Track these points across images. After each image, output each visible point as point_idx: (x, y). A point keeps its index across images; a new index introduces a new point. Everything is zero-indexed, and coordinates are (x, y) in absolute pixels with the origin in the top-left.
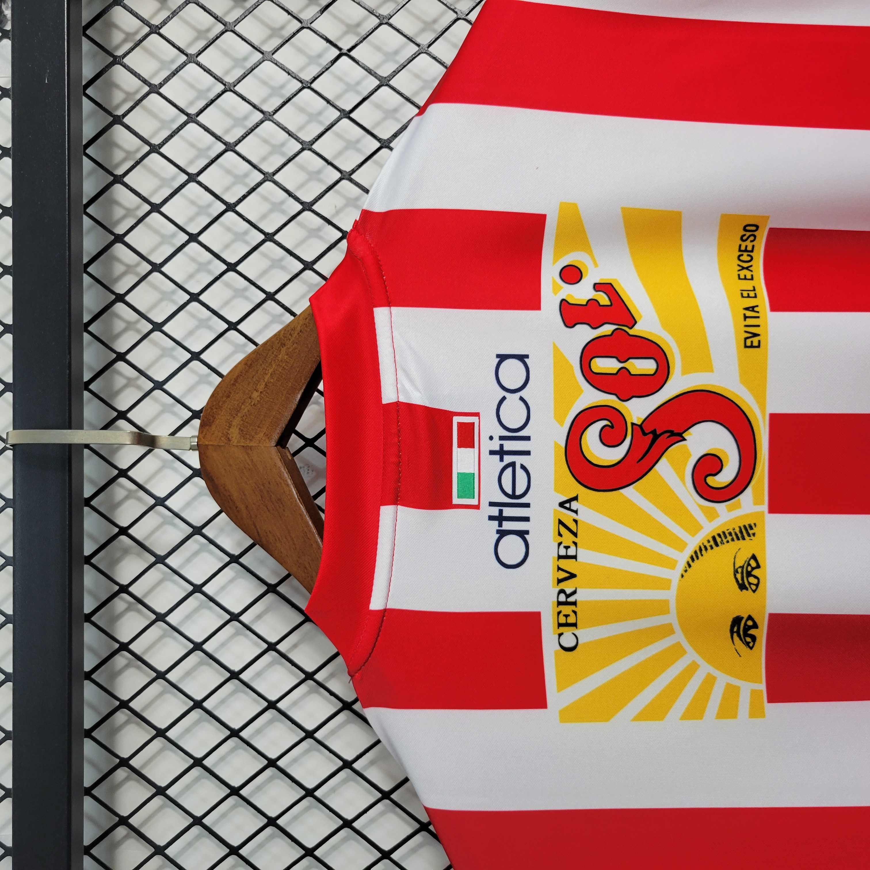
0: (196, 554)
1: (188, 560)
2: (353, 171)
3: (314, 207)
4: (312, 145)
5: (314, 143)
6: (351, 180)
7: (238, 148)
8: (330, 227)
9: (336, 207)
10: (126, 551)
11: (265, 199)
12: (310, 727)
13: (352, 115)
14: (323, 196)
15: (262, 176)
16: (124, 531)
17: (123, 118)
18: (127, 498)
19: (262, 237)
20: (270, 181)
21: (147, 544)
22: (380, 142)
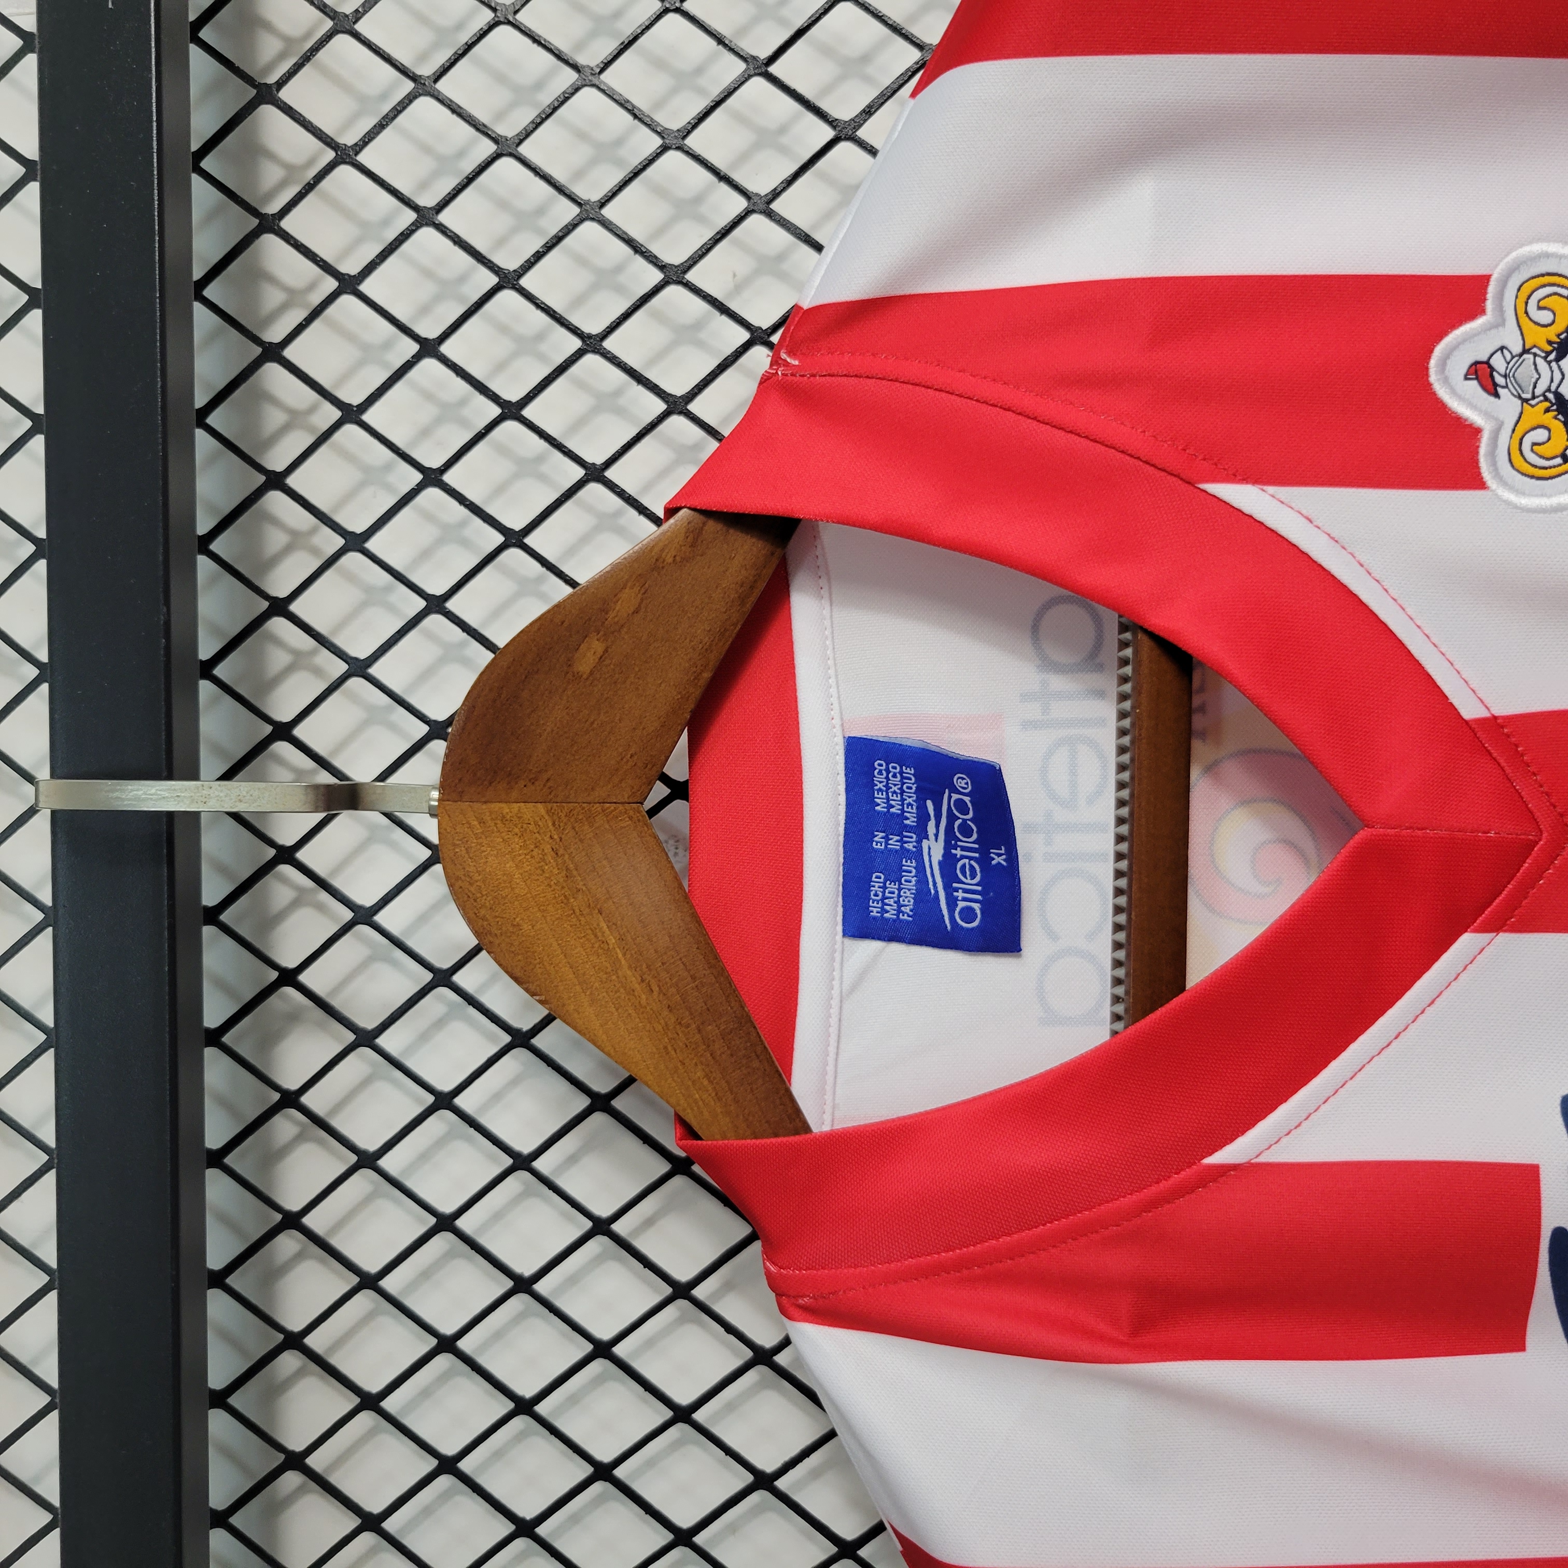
0: (440, 1023)
1: (424, 1037)
2: (776, 194)
3: (690, 276)
4: (684, 137)
5: (689, 133)
6: (771, 215)
7: (525, 149)
8: (724, 318)
9: (735, 275)
10: (294, 1017)
11: (581, 261)
12: (684, 1398)
13: (773, 69)
14: (709, 250)
15: (575, 210)
16: (289, 977)
17: (278, 90)
18: (295, 904)
19: (577, 343)
20: (593, 219)
21: (336, 1003)
22: (834, 128)
